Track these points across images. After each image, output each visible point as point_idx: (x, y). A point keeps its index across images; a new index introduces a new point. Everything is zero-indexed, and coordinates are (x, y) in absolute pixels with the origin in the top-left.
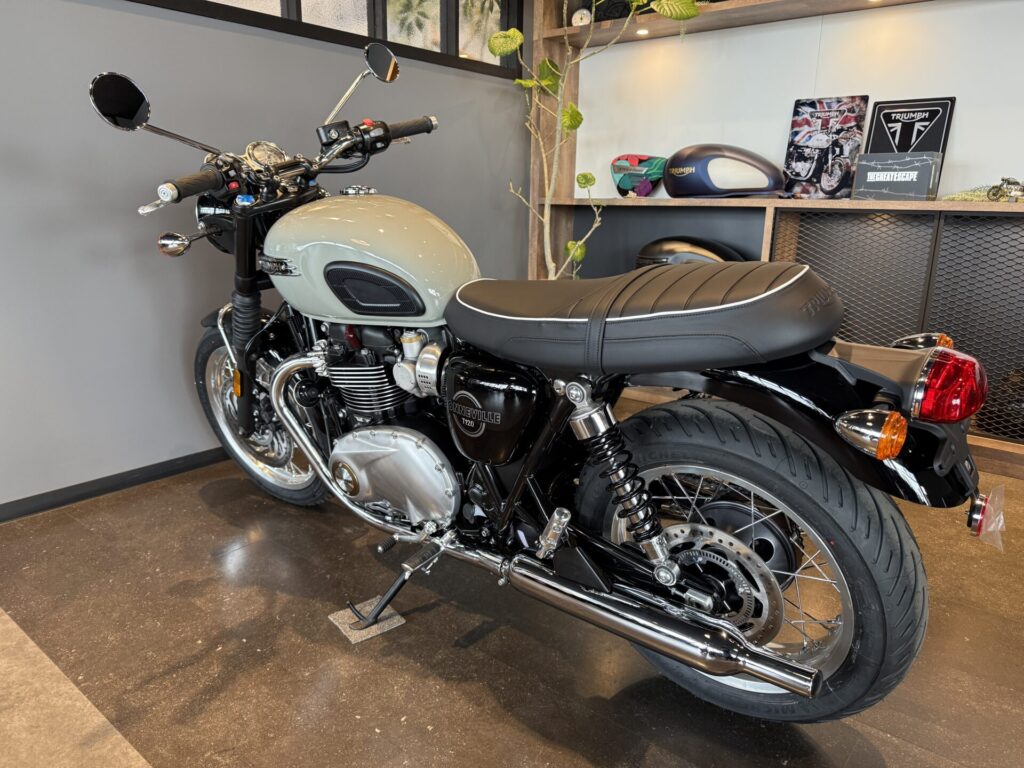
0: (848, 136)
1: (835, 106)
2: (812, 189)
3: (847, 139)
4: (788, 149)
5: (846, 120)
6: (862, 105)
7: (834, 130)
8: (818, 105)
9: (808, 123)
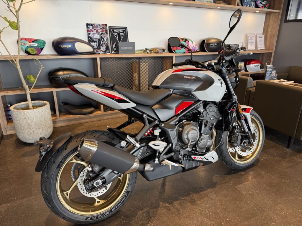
0: (104, 35)
1: (99, 27)
2: (99, 51)
3: (105, 36)
4: (88, 38)
5: (103, 31)
6: (106, 27)
7: (100, 33)
8: (94, 26)
9: (92, 31)
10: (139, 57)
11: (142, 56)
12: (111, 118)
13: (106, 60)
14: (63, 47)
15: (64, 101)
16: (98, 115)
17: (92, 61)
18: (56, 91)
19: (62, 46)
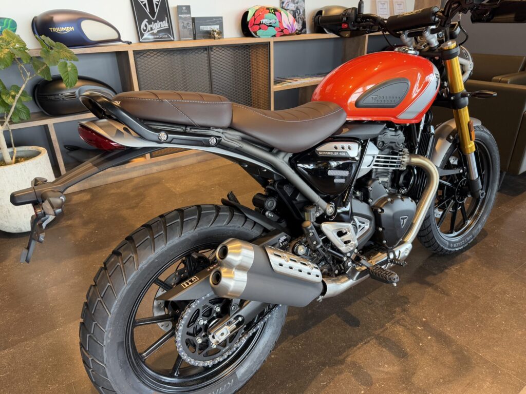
10: (208, 46)
11: (213, 44)
12: (165, 169)
13: (145, 55)
14: (57, 32)
15: (69, 144)
16: (140, 166)
17: (115, 59)
18: (54, 124)
19: (54, 29)
